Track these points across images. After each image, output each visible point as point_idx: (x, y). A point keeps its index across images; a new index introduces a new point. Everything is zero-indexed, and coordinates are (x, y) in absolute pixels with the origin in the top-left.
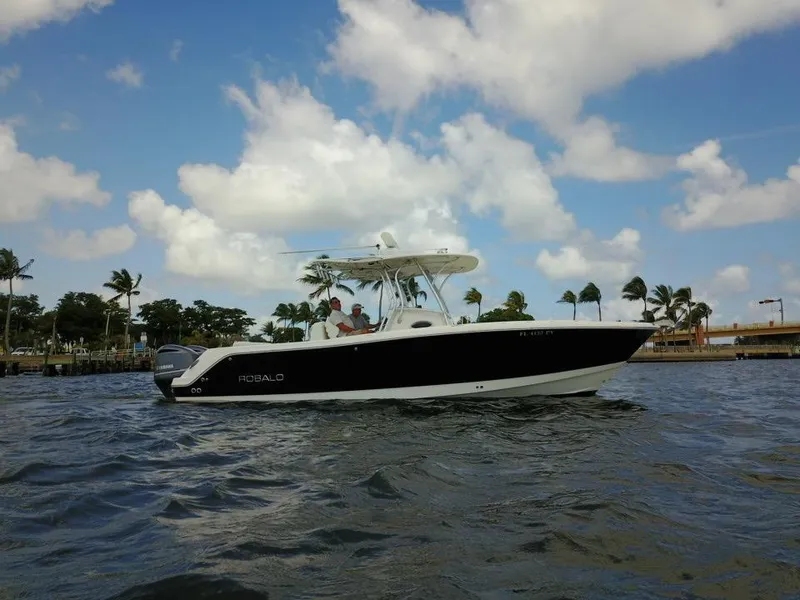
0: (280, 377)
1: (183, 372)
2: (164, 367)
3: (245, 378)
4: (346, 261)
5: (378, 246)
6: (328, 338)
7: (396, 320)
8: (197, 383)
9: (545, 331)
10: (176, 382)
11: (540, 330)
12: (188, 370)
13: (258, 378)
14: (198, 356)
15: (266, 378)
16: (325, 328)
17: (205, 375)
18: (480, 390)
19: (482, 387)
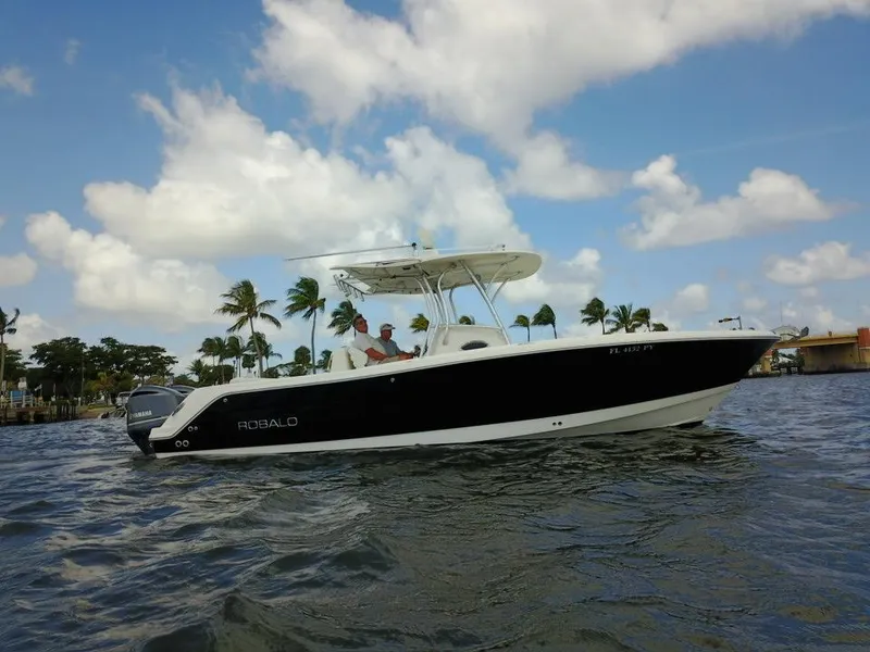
0: (292, 422)
1: (164, 421)
2: (140, 415)
3: (246, 425)
4: (374, 266)
5: (414, 245)
6: (353, 368)
7: (440, 341)
8: (184, 434)
9: (642, 345)
10: (156, 434)
11: (637, 345)
12: (170, 418)
13: (264, 424)
14: (184, 398)
15: (275, 423)
16: (349, 355)
17: (193, 423)
18: (557, 427)
19: (560, 423)
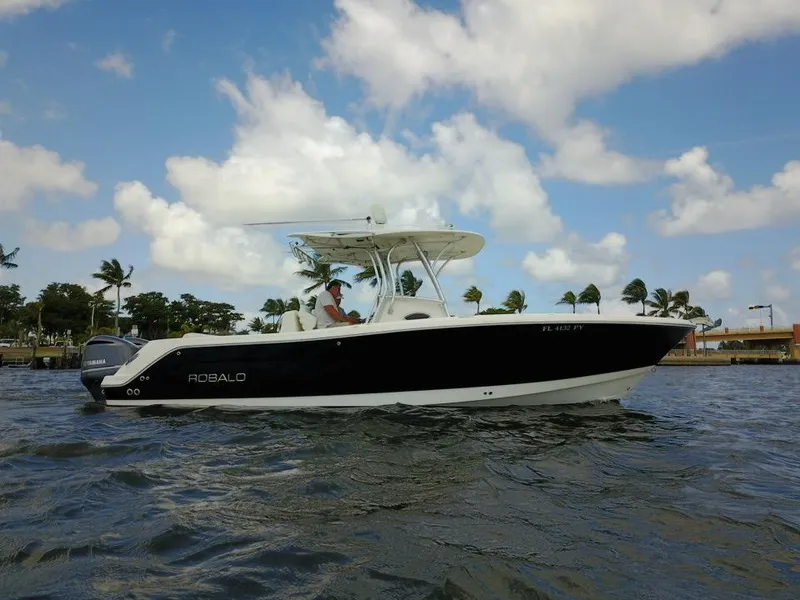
0: (241, 377)
1: (118, 369)
2: (94, 362)
3: (196, 378)
4: (329, 235)
5: (368, 218)
6: (302, 329)
7: (386, 310)
8: (135, 383)
9: (572, 325)
10: (109, 381)
11: (567, 325)
12: (123, 368)
13: (213, 378)
14: (138, 350)
15: (224, 378)
16: (298, 318)
17: (145, 373)
18: (488, 397)
19: (491, 393)
